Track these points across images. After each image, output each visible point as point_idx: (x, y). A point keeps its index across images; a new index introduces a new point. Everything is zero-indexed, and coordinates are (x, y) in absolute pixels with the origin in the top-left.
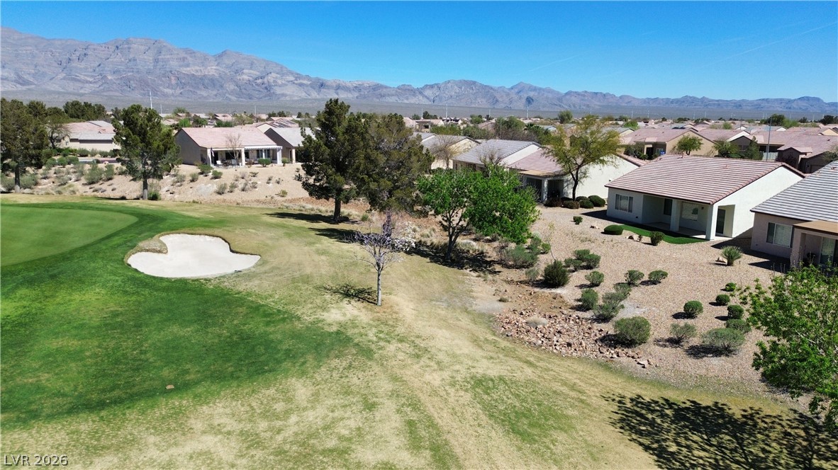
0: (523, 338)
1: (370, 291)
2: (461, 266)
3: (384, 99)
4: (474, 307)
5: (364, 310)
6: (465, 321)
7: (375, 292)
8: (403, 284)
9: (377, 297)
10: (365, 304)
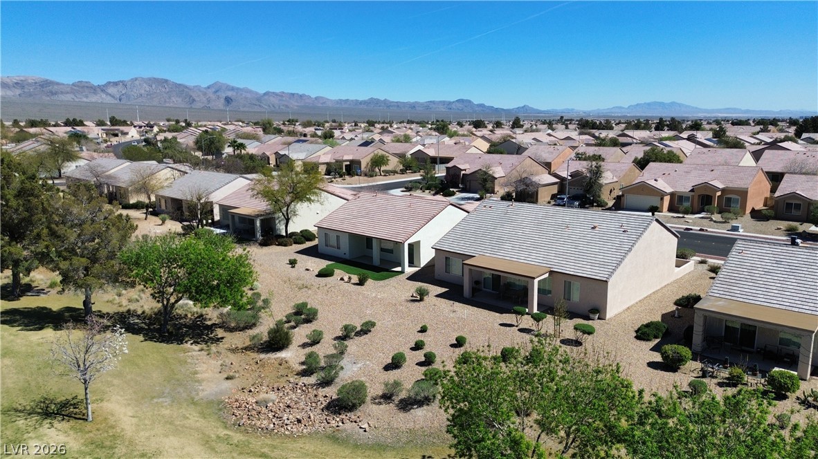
0: (255, 425)
1: (75, 401)
2: (180, 340)
3: (55, 98)
4: (201, 394)
5: (71, 432)
6: (194, 419)
7: (81, 401)
8: (116, 382)
9: (87, 408)
10: (72, 422)
